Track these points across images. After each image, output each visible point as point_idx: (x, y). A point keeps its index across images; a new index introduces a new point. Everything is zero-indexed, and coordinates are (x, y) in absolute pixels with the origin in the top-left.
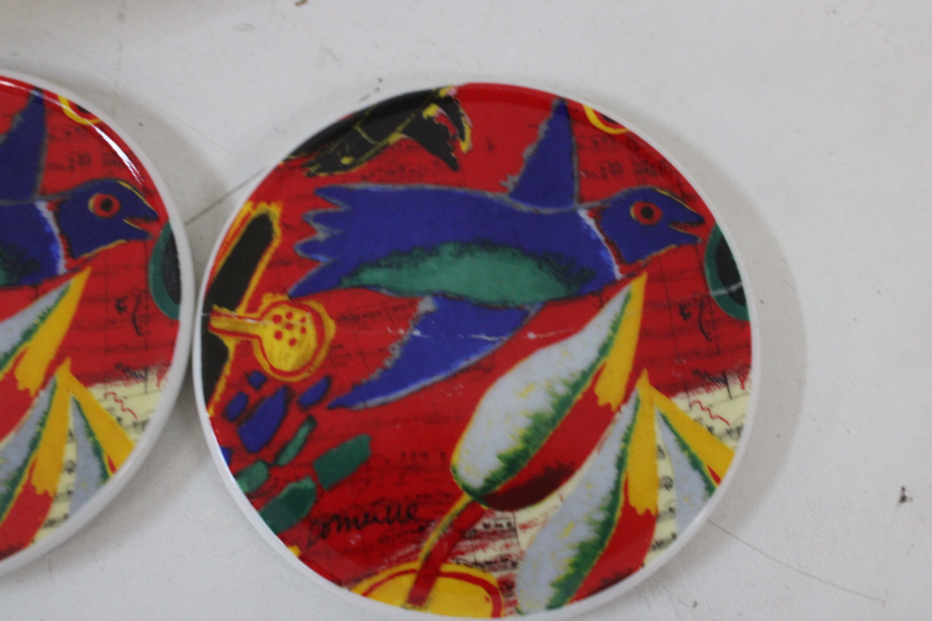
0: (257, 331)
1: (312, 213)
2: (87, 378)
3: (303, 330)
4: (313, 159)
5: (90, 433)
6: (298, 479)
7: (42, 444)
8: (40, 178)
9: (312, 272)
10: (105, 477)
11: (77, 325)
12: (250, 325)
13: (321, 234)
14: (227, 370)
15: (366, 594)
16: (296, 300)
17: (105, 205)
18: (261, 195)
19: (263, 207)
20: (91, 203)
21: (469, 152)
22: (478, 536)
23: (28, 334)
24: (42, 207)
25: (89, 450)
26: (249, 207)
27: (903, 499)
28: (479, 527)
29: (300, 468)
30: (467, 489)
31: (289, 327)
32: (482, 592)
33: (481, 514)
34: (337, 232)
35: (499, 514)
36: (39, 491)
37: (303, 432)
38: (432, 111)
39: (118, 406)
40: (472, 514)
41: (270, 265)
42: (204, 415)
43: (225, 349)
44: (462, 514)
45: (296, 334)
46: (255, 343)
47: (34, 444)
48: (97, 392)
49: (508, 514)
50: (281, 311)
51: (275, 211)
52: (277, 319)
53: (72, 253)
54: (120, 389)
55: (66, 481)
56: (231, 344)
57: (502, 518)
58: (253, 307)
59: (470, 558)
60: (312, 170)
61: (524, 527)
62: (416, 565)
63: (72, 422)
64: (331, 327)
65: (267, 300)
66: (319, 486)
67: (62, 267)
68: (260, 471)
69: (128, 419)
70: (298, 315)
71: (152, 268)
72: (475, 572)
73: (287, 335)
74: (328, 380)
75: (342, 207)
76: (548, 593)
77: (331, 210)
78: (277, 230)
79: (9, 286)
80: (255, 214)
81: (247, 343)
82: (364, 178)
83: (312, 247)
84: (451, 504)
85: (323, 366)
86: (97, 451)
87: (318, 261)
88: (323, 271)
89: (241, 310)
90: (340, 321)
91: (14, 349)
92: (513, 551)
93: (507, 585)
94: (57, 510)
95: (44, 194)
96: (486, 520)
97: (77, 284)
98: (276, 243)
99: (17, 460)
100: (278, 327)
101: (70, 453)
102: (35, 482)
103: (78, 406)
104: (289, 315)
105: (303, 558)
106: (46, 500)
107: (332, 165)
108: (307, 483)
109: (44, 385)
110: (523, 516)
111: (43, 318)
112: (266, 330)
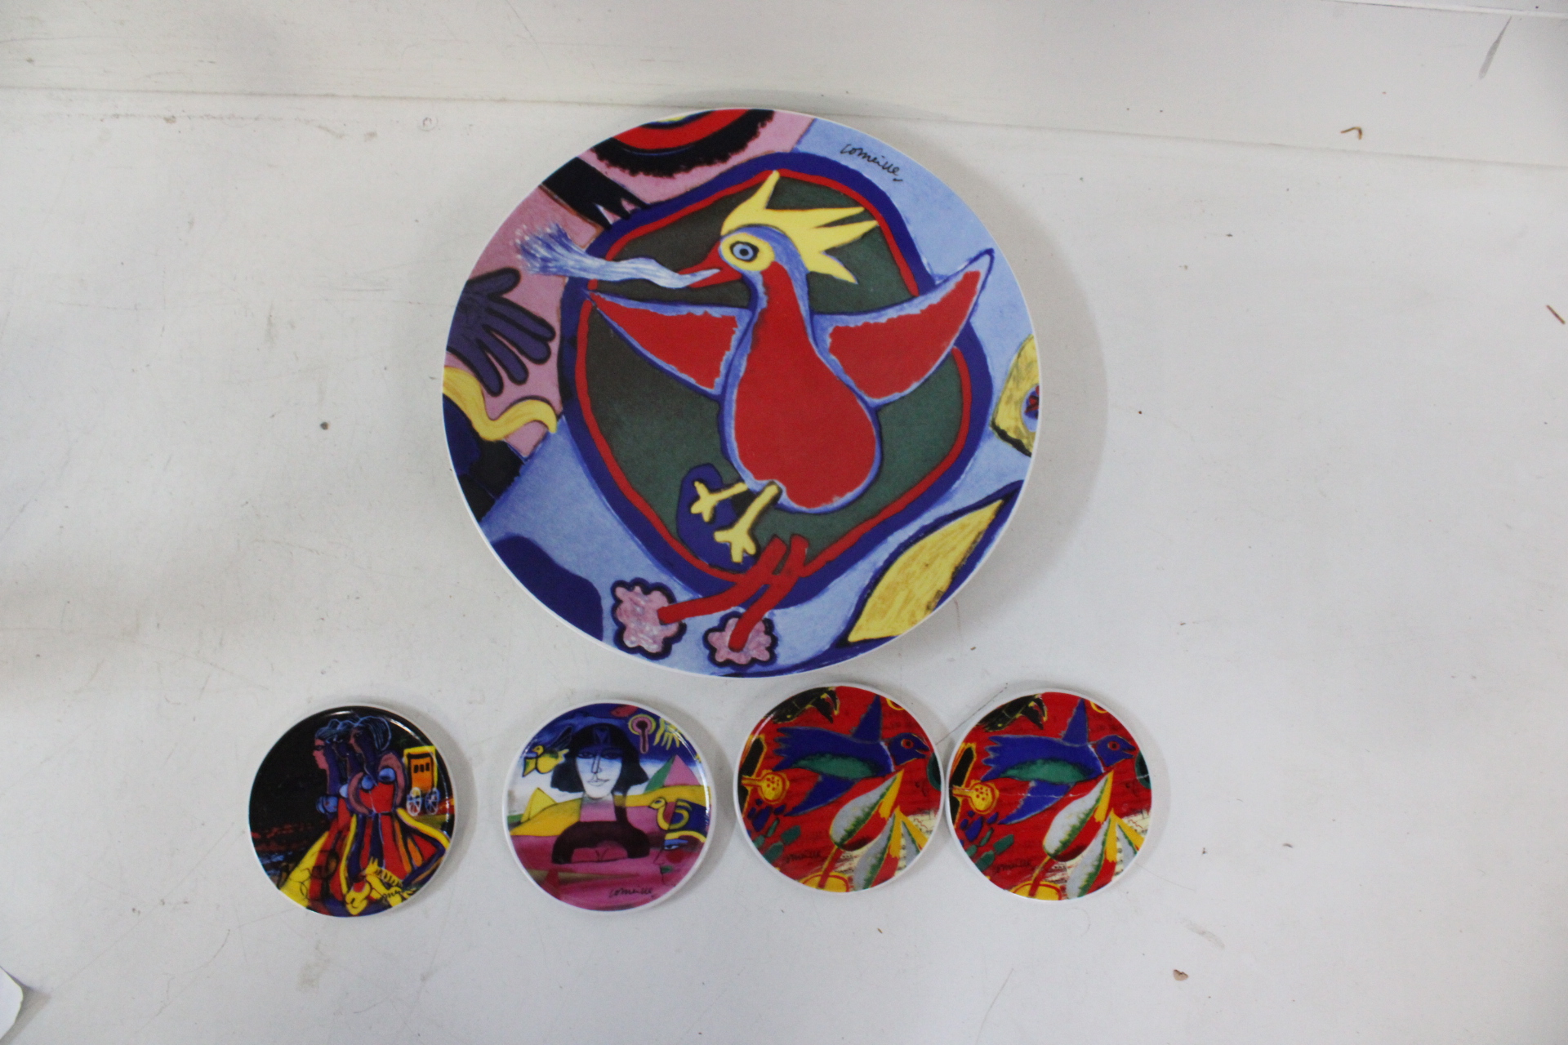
0: (970, 795)
1: (988, 747)
2: (907, 813)
3: (987, 794)
4: (987, 724)
5: (910, 835)
6: (988, 851)
7: (892, 839)
8: (881, 732)
9: (989, 771)
10: (918, 851)
11: (901, 793)
12: (967, 792)
13: (992, 755)
14: (959, 810)
15: (1015, 892)
16: (984, 782)
17: (908, 744)
18: (968, 739)
19: (969, 745)
20: (902, 743)
21: (1047, 721)
22: (1052, 871)
23: (882, 796)
24: (883, 744)
25: (910, 841)
26: (963, 745)
27: (1204, 852)
28: (1053, 868)
29: (989, 846)
30: (1049, 854)
31: (982, 793)
32: (1054, 891)
33: (1054, 863)
34: (998, 755)
35: (1060, 863)
36: (893, 856)
37: (989, 833)
38: (1032, 704)
39: (919, 824)
40: (1051, 863)
41: (973, 769)
42: (952, 827)
43: (958, 802)
44: (1047, 863)
45: (984, 796)
46: (969, 800)
47: (889, 838)
48: (911, 818)
49: (1063, 863)
50: (978, 787)
51: (973, 746)
52: (977, 790)
53: (896, 764)
54: (920, 817)
55: (902, 853)
56: (960, 800)
57: (1061, 864)
58: (967, 786)
59: (1050, 879)
60: (987, 729)
61: (1069, 867)
62: (1031, 882)
63: (902, 830)
64: (997, 793)
65: (973, 782)
66: (995, 854)
67: (893, 769)
68: (973, 848)
69: (924, 829)
70: (985, 788)
71: (928, 770)
72: (1052, 884)
73: (981, 796)
74: (997, 814)
75: (998, 745)
76: (1077, 891)
77: (995, 746)
78: (975, 754)
79: (873, 777)
80: (966, 747)
81: (966, 800)
82: (1007, 733)
83: (988, 761)
84: (1043, 860)
85: (995, 808)
86: (913, 841)
87: (990, 767)
88: (993, 771)
89: (963, 786)
90: (1001, 790)
91: (878, 802)
92: (1065, 876)
93: (1063, 889)
94: (901, 864)
95: (883, 739)
96: (1056, 865)
97: (899, 776)
98: (975, 759)
99: (883, 844)
100: (978, 793)
101: (903, 842)
102: (891, 853)
103: (905, 825)
104: (981, 788)
105: (992, 880)
106: (896, 860)
107: (993, 726)
108: (991, 852)
109: (890, 816)
110: (1069, 863)
111: (888, 789)
112: (973, 794)
